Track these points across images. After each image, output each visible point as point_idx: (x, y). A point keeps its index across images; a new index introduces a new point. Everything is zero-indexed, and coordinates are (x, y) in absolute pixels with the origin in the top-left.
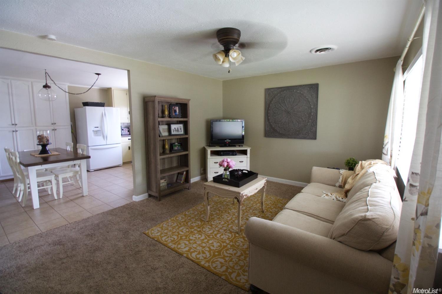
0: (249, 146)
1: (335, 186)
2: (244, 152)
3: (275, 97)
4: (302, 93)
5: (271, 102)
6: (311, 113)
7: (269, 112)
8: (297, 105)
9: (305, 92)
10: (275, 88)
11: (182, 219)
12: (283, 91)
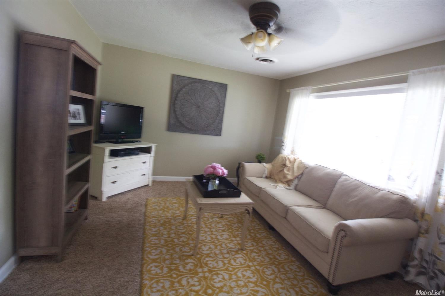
0: (154, 143)
1: (262, 177)
2: (147, 150)
3: (184, 87)
4: (213, 89)
5: (179, 92)
6: (219, 111)
7: (177, 102)
8: (207, 100)
9: (216, 89)
10: (185, 77)
11: (162, 269)
12: (194, 82)
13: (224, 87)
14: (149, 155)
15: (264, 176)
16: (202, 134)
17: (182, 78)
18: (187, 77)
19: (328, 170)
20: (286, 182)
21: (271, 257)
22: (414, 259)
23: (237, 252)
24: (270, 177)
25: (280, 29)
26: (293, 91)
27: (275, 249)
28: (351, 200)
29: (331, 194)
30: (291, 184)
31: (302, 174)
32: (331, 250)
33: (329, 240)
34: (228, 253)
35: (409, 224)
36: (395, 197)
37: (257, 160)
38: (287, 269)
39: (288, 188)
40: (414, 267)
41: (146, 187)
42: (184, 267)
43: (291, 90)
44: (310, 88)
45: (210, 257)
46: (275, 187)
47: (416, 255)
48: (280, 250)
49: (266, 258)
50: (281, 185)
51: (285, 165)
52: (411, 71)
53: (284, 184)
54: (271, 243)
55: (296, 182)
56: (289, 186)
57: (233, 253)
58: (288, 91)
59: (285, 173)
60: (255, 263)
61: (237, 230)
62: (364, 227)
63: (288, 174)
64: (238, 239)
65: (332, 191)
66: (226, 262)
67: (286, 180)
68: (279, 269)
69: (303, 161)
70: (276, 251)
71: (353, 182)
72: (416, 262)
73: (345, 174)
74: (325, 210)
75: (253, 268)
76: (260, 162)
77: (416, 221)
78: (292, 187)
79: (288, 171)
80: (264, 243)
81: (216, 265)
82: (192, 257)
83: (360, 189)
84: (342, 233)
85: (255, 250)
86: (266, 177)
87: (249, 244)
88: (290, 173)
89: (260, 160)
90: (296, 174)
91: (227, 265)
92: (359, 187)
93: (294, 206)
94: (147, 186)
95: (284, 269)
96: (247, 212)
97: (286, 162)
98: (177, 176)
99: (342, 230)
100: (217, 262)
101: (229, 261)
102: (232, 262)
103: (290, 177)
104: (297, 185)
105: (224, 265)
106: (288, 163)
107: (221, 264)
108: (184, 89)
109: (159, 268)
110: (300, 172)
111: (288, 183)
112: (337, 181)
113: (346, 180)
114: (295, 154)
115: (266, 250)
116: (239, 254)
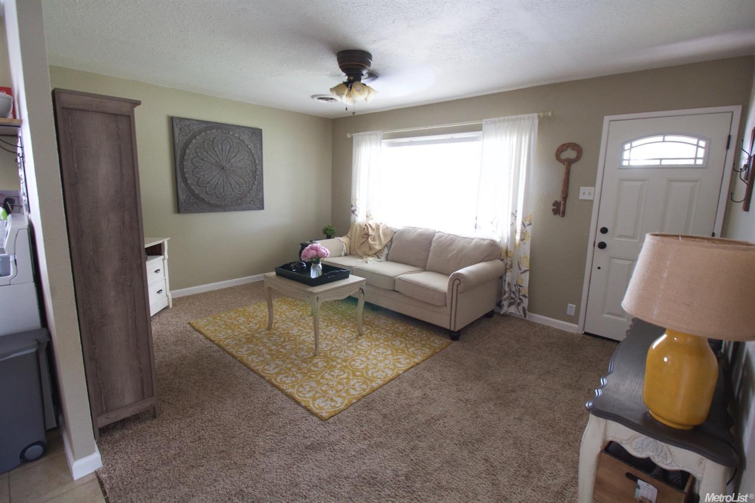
1: (341, 256)
3: (194, 136)
4: (241, 138)
5: (186, 145)
6: (255, 171)
7: (185, 163)
8: (235, 156)
9: (245, 137)
10: (193, 120)
11: (294, 376)
12: (211, 128)
13: (257, 133)
14: (162, 257)
15: (343, 254)
16: (235, 210)
17: (187, 123)
18: (197, 120)
19: (420, 231)
20: (374, 254)
21: (392, 332)
22: (505, 292)
23: (357, 338)
24: (350, 253)
25: (373, 75)
26: (356, 137)
27: (391, 325)
28: (450, 255)
29: (428, 256)
30: (381, 256)
31: (391, 241)
32: (449, 301)
33: (446, 293)
34: (349, 342)
35: (498, 263)
36: (486, 242)
37: (325, 235)
38: (411, 336)
39: (379, 260)
40: (505, 300)
41: (167, 310)
42: (317, 367)
43: (353, 134)
44: (380, 133)
45: (335, 350)
46: (365, 263)
47: (507, 289)
48: (395, 324)
49: (388, 334)
50: (370, 259)
51: (368, 235)
52: (484, 120)
53: (372, 257)
54: (383, 321)
55: (386, 251)
56: (379, 258)
57: (355, 341)
58: (349, 136)
59: (371, 244)
60: (382, 341)
61: (342, 321)
62: (472, 272)
63: (375, 244)
64: (349, 328)
65: (429, 251)
66: (354, 349)
67: (372, 252)
68: (405, 338)
69: (389, 226)
70: (392, 326)
71: (448, 236)
72: (507, 295)
73: (437, 231)
74: (425, 272)
75: (382, 345)
76: (329, 237)
77: (502, 260)
78: (383, 258)
79: (374, 240)
80: (376, 323)
81: (346, 355)
82: (316, 357)
83: (456, 242)
84: (457, 282)
85: (373, 332)
86: (346, 255)
87: (364, 329)
88: (377, 243)
89: (328, 234)
90: (384, 242)
91: (357, 351)
92: (455, 240)
93: (402, 274)
94: (167, 308)
95: (408, 337)
96: (361, 291)
97: (368, 232)
98: (209, 283)
99: (457, 279)
100: (345, 352)
101: (356, 347)
102: (359, 347)
103: (378, 247)
104: (387, 255)
105: (354, 352)
106: (371, 232)
107: (351, 353)
108: (194, 141)
109: (290, 376)
110: (389, 239)
111: (377, 254)
112: (432, 240)
113: (441, 237)
114: (372, 219)
115: (383, 328)
116: (360, 339)
